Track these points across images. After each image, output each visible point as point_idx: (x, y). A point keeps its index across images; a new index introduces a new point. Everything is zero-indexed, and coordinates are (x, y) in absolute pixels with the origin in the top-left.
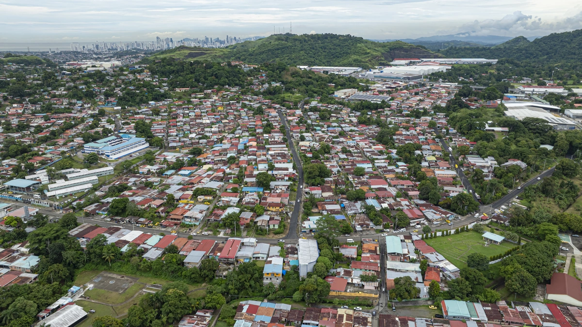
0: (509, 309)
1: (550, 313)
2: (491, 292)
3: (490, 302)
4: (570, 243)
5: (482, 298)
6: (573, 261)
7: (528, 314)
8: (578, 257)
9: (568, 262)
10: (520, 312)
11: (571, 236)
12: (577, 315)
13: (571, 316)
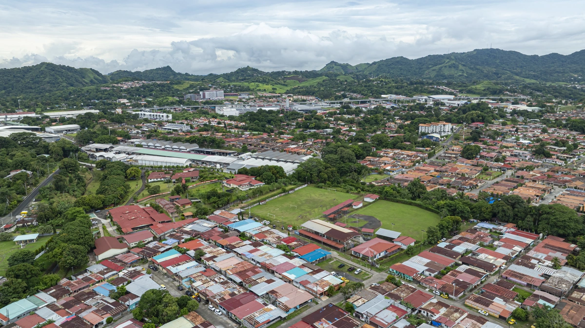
0: (72, 282)
1: (105, 267)
2: (49, 277)
3: (52, 286)
4: (96, 217)
5: (41, 287)
6: (104, 228)
7: (90, 277)
8: (107, 224)
9: (101, 230)
10: (82, 279)
11: (95, 213)
12: (123, 259)
13: (120, 261)
